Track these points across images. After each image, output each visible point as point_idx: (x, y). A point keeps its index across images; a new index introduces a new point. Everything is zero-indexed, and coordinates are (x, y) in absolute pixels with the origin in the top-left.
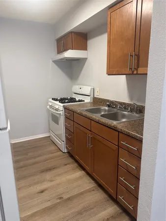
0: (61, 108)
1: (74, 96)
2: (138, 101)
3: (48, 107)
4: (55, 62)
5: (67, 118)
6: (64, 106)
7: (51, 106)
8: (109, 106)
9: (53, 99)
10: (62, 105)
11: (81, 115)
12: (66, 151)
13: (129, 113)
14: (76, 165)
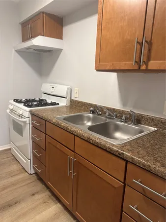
0: (27, 114)
1: (44, 97)
2: (134, 107)
3: (8, 111)
4: (19, 52)
5: (34, 127)
6: (31, 112)
7: (12, 110)
8: (93, 112)
9: (14, 100)
10: (28, 109)
11: (58, 126)
12: (33, 172)
13: (123, 123)
14: (48, 193)
